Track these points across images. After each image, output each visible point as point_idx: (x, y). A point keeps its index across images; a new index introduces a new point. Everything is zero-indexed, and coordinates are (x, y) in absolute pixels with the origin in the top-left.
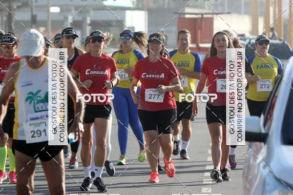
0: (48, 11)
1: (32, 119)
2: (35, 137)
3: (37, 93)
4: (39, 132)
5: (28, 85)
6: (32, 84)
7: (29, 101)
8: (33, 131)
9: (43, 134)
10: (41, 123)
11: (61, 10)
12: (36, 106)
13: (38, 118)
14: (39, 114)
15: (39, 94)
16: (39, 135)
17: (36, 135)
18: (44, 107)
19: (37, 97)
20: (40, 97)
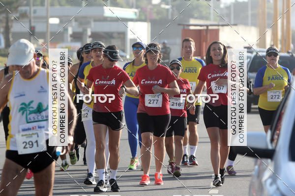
0: (47, 22)
3: (29, 104)
5: (21, 95)
6: (24, 95)
7: (21, 112)
8: (25, 142)
11: (61, 22)
12: (28, 117)
13: (30, 129)
18: (36, 118)
19: (30, 108)
20: (32, 108)
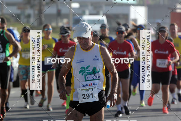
1: (83, 86)
2: (85, 98)
3: (87, 68)
4: (88, 95)
5: (81, 62)
6: (84, 61)
7: (81, 73)
8: (84, 94)
9: (91, 96)
10: (89, 89)
12: (86, 77)
13: (88, 85)
14: (88, 83)
15: (89, 69)
16: (88, 97)
17: (86, 97)
18: (92, 77)
19: (87, 71)
20: (89, 70)
